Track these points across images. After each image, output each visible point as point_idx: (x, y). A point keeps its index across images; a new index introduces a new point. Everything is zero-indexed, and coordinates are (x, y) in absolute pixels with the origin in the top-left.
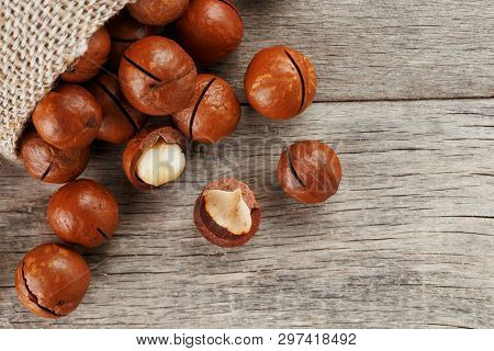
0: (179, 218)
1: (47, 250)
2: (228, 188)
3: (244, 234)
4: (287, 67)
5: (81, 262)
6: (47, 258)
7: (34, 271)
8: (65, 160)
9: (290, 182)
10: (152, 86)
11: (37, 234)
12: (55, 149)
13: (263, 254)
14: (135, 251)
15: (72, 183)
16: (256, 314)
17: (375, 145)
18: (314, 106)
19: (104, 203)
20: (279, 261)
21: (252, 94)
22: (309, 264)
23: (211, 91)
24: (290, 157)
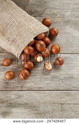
2: (49, 63)
3: (51, 69)
4: (57, 46)
7: (23, 72)
10: (41, 46)
13: (53, 73)
14: (35, 72)
16: (52, 82)
17: (67, 59)
21: (52, 50)
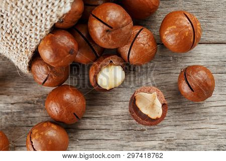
0: (120, 108)
1: (45, 125)
2: (149, 92)
3: (157, 119)
4: (185, 22)
5: (63, 132)
6: (44, 130)
7: (37, 137)
8: (56, 73)
9: (185, 89)
10: (107, 31)
11: (39, 116)
12: (50, 67)
13: (168, 131)
14: (95, 127)
15: (60, 87)
18: (199, 46)
19: (78, 99)
20: (177, 134)
21: (164, 37)
22: (195, 137)
23: (141, 35)
24: (185, 74)
